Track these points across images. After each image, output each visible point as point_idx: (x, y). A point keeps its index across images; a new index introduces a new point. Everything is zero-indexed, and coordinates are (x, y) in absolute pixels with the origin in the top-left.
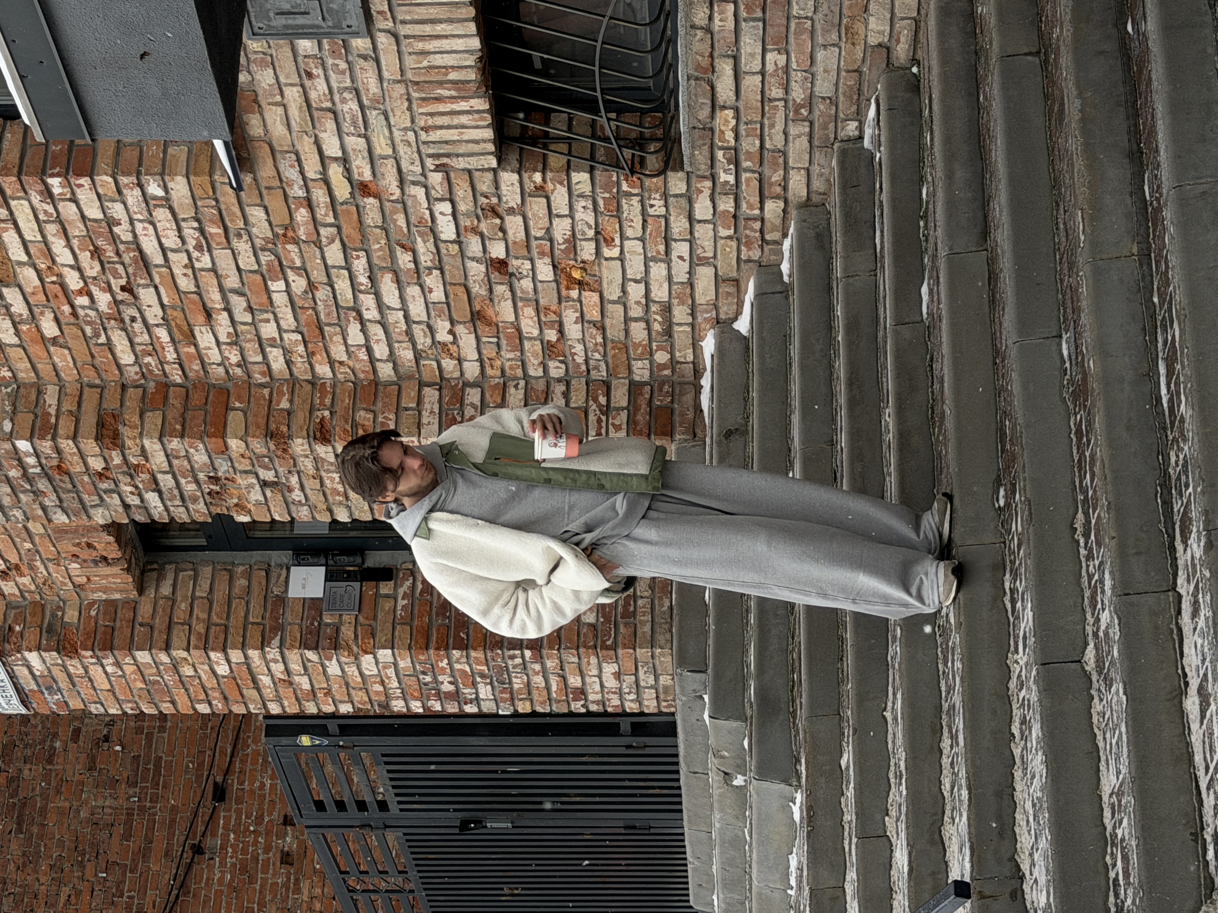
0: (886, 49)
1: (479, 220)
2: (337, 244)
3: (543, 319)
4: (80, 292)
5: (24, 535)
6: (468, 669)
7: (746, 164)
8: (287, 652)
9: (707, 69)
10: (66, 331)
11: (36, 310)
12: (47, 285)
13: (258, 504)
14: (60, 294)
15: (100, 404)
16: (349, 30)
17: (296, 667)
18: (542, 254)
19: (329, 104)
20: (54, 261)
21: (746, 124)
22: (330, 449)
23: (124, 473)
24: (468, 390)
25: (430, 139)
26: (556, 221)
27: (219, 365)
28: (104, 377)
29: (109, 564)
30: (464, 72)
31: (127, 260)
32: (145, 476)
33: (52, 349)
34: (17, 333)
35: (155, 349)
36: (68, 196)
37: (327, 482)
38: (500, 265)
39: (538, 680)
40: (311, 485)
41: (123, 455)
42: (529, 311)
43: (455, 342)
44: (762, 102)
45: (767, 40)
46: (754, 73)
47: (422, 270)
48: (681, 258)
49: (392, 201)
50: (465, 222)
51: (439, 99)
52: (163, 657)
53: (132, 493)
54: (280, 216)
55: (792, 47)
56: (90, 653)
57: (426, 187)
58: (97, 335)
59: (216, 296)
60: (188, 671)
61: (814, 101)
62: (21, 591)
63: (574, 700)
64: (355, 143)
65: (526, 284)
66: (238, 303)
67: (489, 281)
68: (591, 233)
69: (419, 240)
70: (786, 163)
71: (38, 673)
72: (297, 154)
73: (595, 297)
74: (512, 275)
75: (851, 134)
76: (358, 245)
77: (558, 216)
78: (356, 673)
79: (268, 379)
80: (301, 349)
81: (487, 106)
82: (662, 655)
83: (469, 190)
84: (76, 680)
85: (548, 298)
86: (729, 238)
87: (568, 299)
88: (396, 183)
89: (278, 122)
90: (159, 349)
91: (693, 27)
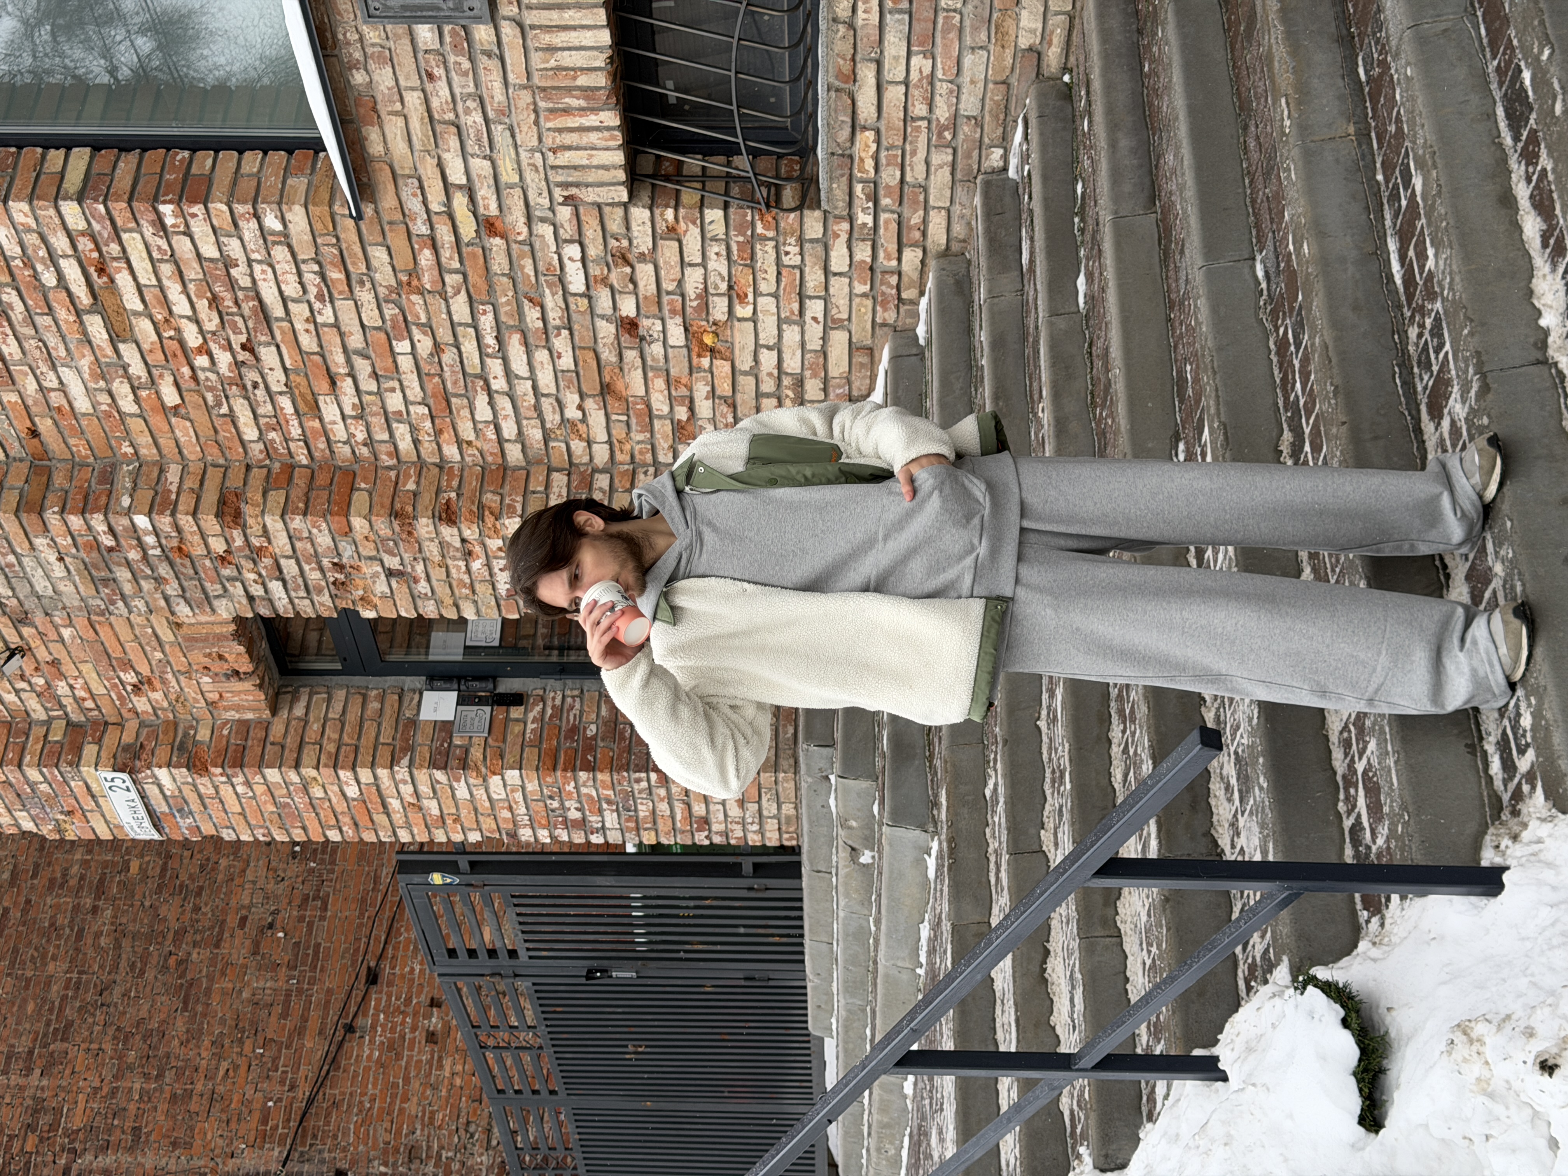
0: (1036, 53)
1: (609, 270)
2: (463, 295)
3: (674, 393)
4: (200, 350)
5: (154, 643)
6: (594, 794)
7: (885, 201)
8: (415, 772)
9: (848, 77)
10: (187, 400)
11: (155, 372)
12: (165, 341)
13: (383, 597)
14: (179, 352)
15: (223, 483)
16: (471, 14)
17: (425, 789)
18: (673, 312)
19: (451, 116)
20: (171, 312)
21: (887, 149)
22: (455, 531)
23: (247, 557)
24: (597, 475)
25: (558, 162)
26: (688, 271)
27: (344, 443)
28: (229, 456)
29: (240, 679)
30: (593, 75)
31: (247, 312)
32: (267, 561)
33: (174, 420)
34: (137, 400)
35: (279, 425)
36: (182, 229)
37: (453, 571)
38: (630, 326)
39: (663, 808)
40: (438, 574)
41: (245, 535)
42: (659, 383)
43: (584, 420)
44: (905, 121)
45: (914, 38)
46: (897, 83)
47: (550, 327)
48: (815, 319)
49: (520, 243)
50: (595, 270)
51: (567, 111)
52: (293, 777)
53: (255, 581)
54: (403, 260)
55: (939, 50)
56: (219, 770)
57: (554, 225)
58: (219, 405)
59: (340, 358)
60: (317, 792)
61: (960, 121)
62: (153, 708)
63: (699, 830)
64: (480, 166)
65: (657, 349)
66: (363, 367)
67: (619, 344)
68: (724, 287)
69: (547, 291)
70: (926, 201)
71: (168, 793)
72: (420, 180)
73: (726, 367)
74: (643, 339)
75: (995, 164)
76: (484, 297)
77: (691, 265)
78: (485, 797)
79: (395, 461)
80: (428, 424)
81: (617, 122)
82: (786, 780)
83: (599, 229)
84: (207, 801)
85: (678, 369)
86: (864, 295)
87: (699, 369)
88: (523, 220)
89: (399, 137)
90: (282, 422)
91: (835, 20)
